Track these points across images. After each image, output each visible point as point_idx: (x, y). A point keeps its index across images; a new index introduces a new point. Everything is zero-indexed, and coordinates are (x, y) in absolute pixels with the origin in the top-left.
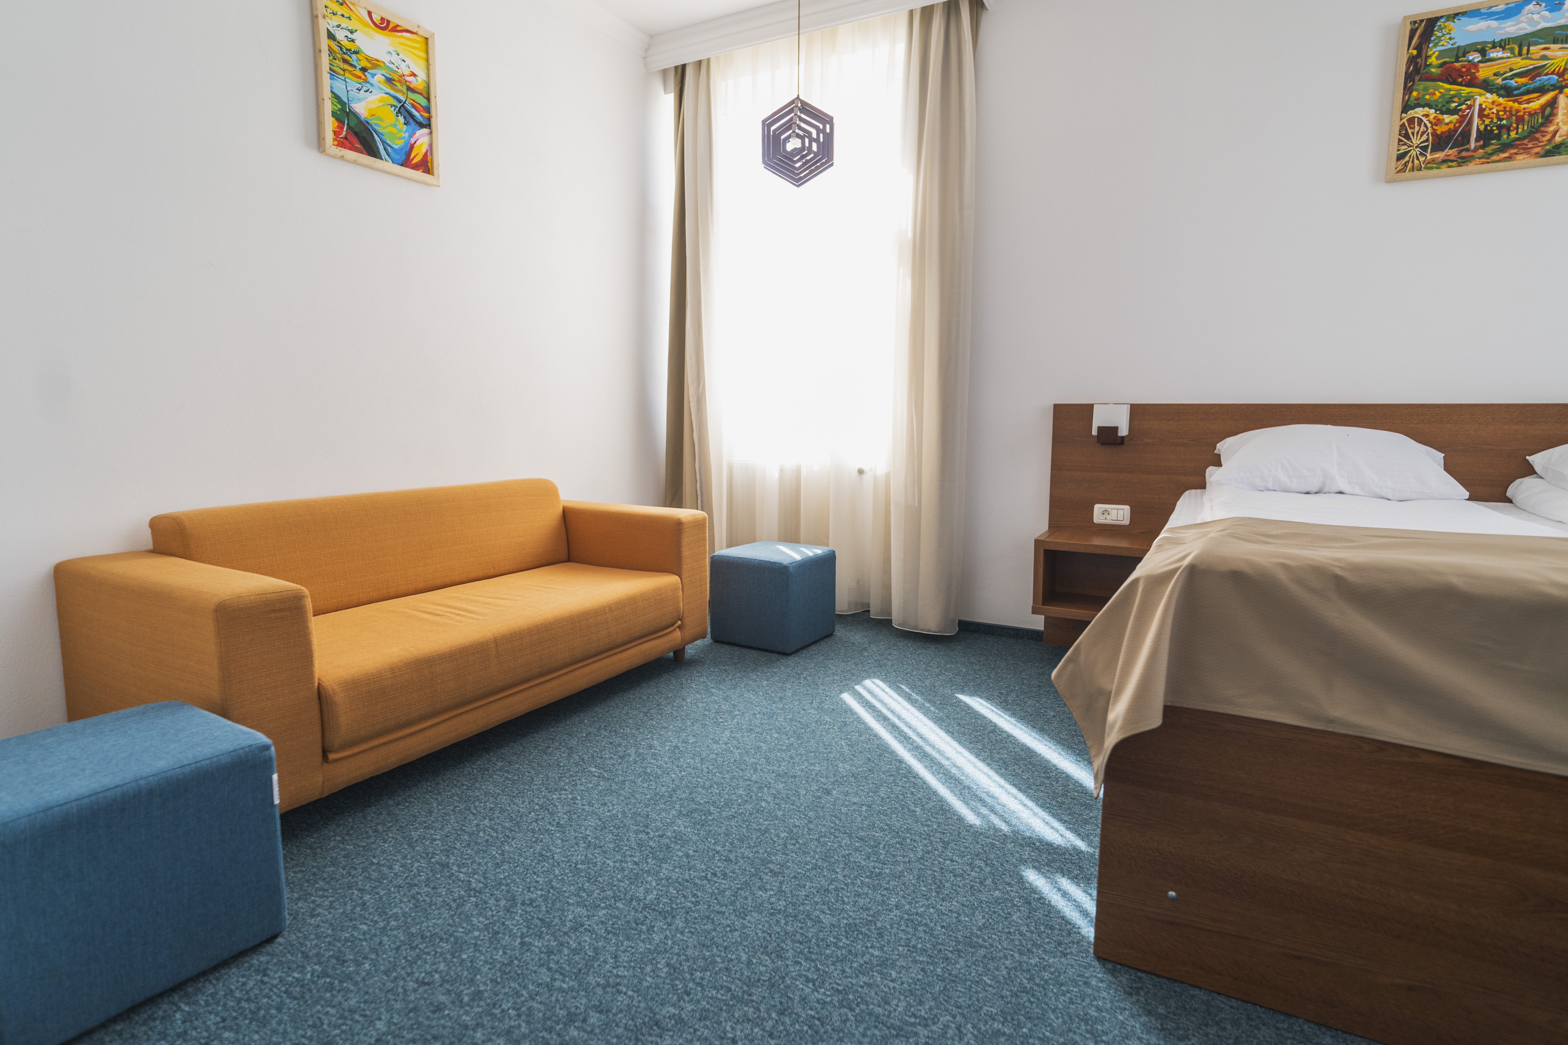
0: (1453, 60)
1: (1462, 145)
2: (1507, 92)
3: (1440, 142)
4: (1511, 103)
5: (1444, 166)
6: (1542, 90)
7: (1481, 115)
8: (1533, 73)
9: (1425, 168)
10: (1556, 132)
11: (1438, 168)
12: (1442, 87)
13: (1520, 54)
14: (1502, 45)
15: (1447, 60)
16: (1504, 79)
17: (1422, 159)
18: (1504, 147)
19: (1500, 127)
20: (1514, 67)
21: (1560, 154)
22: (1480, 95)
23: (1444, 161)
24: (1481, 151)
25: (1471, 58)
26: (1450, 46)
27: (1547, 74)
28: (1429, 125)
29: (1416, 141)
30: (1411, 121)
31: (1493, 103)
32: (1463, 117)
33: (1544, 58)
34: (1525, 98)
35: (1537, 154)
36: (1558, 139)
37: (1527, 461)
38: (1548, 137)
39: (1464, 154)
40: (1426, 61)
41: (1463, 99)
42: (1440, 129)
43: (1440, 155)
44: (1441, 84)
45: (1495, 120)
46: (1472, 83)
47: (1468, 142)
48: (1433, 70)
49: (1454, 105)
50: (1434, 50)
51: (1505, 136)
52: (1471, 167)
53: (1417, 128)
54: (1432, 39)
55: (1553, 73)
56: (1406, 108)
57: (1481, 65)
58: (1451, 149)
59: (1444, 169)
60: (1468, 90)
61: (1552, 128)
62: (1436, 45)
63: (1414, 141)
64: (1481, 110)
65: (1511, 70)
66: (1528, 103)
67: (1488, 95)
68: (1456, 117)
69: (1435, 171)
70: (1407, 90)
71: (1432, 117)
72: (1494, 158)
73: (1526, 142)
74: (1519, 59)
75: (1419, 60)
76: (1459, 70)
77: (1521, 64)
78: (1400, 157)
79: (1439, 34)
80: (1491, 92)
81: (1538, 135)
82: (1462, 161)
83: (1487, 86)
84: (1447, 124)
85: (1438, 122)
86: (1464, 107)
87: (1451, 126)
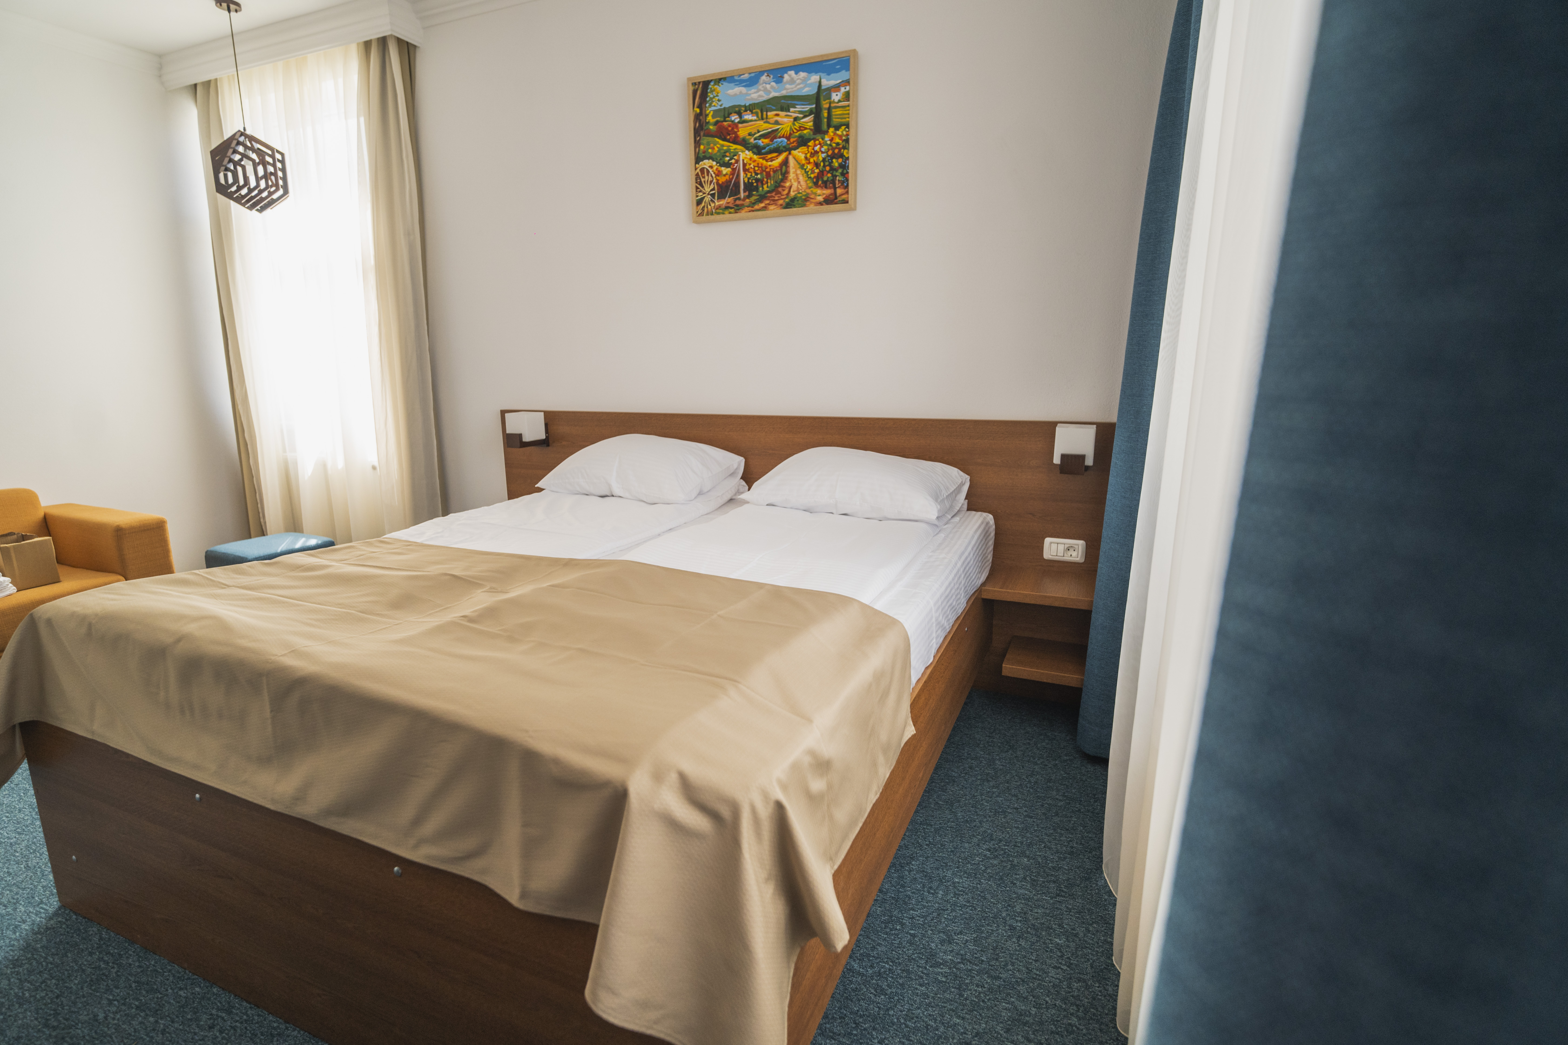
0: (722, 119)
1: (736, 195)
2: (758, 150)
3: (724, 190)
4: (761, 160)
5: (726, 212)
6: (778, 151)
7: (745, 170)
8: (771, 135)
9: (716, 213)
10: (790, 187)
11: (723, 214)
12: (718, 143)
13: (762, 119)
14: (750, 108)
15: (718, 119)
16: (755, 139)
17: (713, 205)
18: (762, 198)
19: (757, 180)
20: (760, 130)
21: (794, 206)
22: (743, 152)
23: (727, 208)
24: (747, 200)
25: (733, 119)
26: (719, 107)
27: (780, 137)
28: (714, 175)
29: (707, 189)
30: (702, 170)
31: (751, 159)
32: (734, 170)
33: (777, 123)
34: (769, 156)
35: (781, 205)
36: (792, 194)
38: (786, 192)
39: (738, 202)
40: (706, 119)
41: (732, 154)
42: (722, 180)
43: (723, 202)
44: (717, 140)
45: (753, 175)
46: (735, 141)
47: (739, 193)
48: (711, 127)
49: (727, 159)
50: (710, 109)
51: (761, 189)
52: (743, 213)
53: (706, 178)
54: (708, 99)
55: (783, 137)
56: (698, 160)
57: (740, 125)
58: (729, 197)
59: (727, 215)
60: (735, 146)
61: (788, 184)
62: (710, 106)
63: (706, 189)
64: (744, 165)
65: (759, 132)
66: (771, 161)
67: (747, 152)
68: (729, 169)
69: (721, 216)
70: (697, 143)
71: (715, 168)
72: (756, 207)
73: (773, 194)
74: (761, 122)
75: (701, 117)
76: (727, 129)
77: (765, 127)
78: (699, 202)
79: (712, 96)
80: (747, 149)
81: (780, 189)
82: (738, 208)
83: (744, 143)
84: (725, 175)
85: (719, 173)
86: (733, 161)
87: (727, 177)
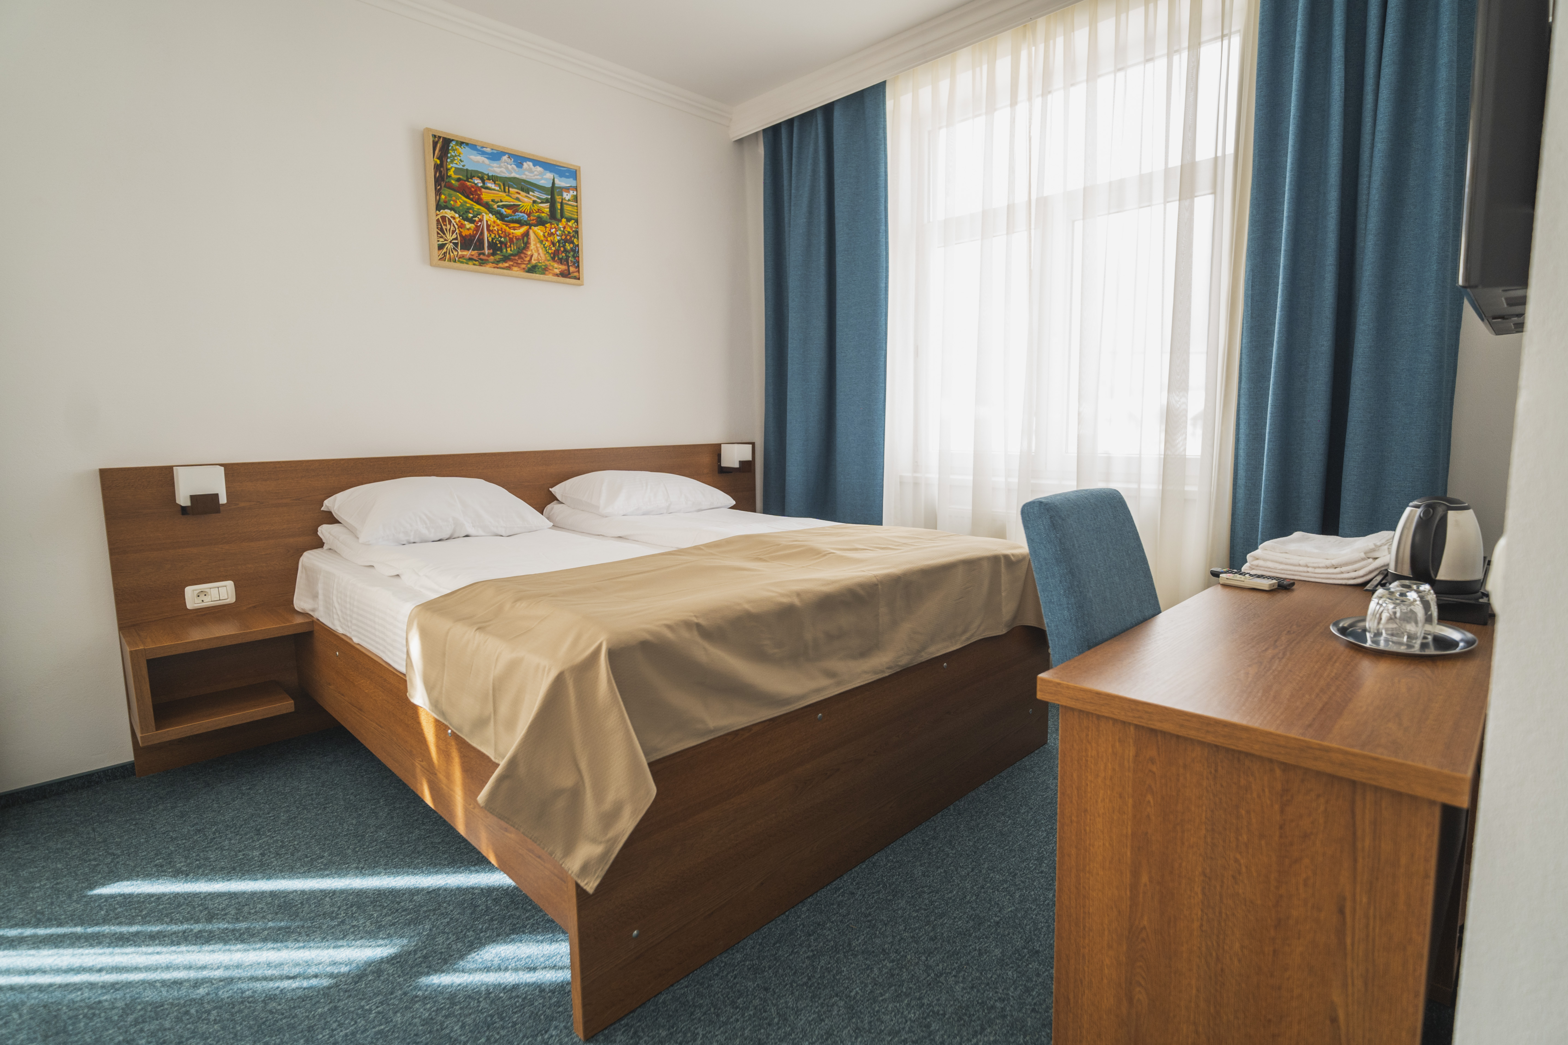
0: (465, 179)
1: (480, 250)
2: (501, 217)
3: (467, 242)
4: (504, 226)
5: (471, 263)
6: (521, 223)
7: (488, 230)
8: (514, 208)
9: (459, 261)
10: (532, 256)
11: (467, 264)
12: (461, 198)
13: (505, 191)
14: (494, 179)
15: (461, 177)
16: (498, 206)
17: (456, 253)
18: (506, 259)
19: (501, 242)
20: (503, 200)
21: (535, 272)
22: (486, 214)
23: (471, 259)
24: (492, 257)
25: (476, 182)
26: (461, 167)
27: (521, 212)
28: (456, 227)
29: (449, 237)
30: (443, 218)
31: (494, 222)
32: (477, 227)
33: (518, 199)
34: (512, 225)
35: (524, 269)
36: (533, 262)
37: (551, 492)
38: (528, 259)
39: (482, 257)
40: (447, 173)
41: (475, 213)
42: (465, 233)
43: (467, 253)
44: (460, 195)
45: (497, 236)
46: (479, 201)
47: (483, 249)
48: (453, 182)
49: (470, 215)
50: (451, 165)
51: (505, 250)
52: (487, 268)
53: (448, 226)
54: (449, 155)
55: (524, 212)
56: (439, 207)
57: (483, 190)
58: (473, 250)
59: (470, 266)
60: (478, 207)
61: (529, 253)
62: (452, 162)
63: (448, 236)
64: (488, 226)
65: (501, 201)
66: (514, 230)
67: (490, 215)
68: (473, 225)
69: (465, 266)
70: (438, 192)
71: (457, 220)
72: (500, 265)
73: (517, 258)
74: (504, 195)
75: (442, 169)
76: (470, 189)
77: (507, 200)
78: (441, 247)
79: (453, 154)
80: (491, 212)
81: (522, 255)
82: (483, 262)
83: (488, 208)
84: (468, 229)
85: (462, 226)
86: (477, 219)
87: (471, 232)
